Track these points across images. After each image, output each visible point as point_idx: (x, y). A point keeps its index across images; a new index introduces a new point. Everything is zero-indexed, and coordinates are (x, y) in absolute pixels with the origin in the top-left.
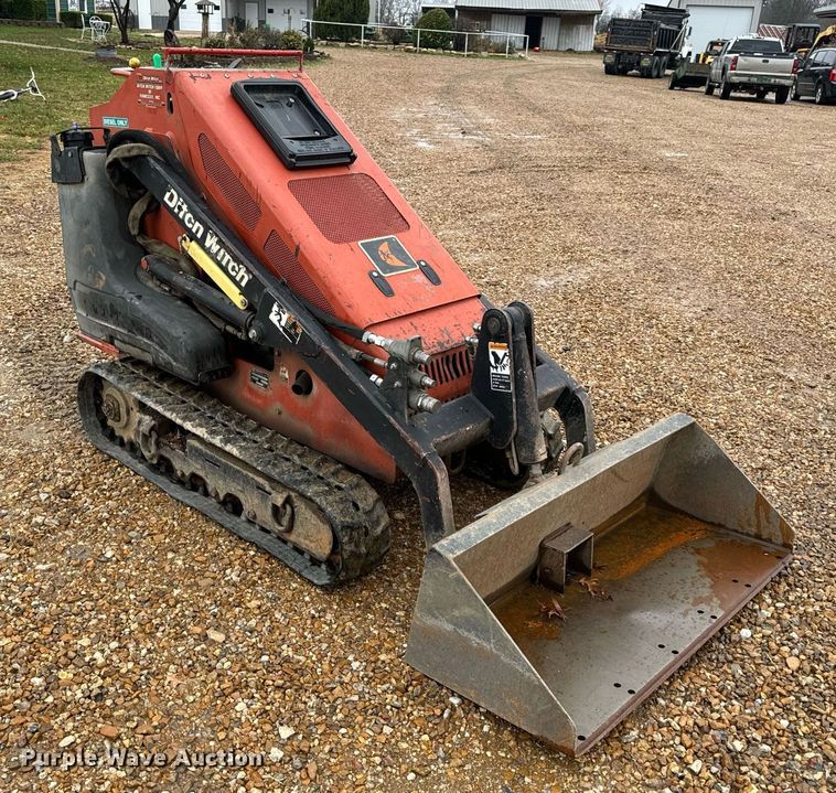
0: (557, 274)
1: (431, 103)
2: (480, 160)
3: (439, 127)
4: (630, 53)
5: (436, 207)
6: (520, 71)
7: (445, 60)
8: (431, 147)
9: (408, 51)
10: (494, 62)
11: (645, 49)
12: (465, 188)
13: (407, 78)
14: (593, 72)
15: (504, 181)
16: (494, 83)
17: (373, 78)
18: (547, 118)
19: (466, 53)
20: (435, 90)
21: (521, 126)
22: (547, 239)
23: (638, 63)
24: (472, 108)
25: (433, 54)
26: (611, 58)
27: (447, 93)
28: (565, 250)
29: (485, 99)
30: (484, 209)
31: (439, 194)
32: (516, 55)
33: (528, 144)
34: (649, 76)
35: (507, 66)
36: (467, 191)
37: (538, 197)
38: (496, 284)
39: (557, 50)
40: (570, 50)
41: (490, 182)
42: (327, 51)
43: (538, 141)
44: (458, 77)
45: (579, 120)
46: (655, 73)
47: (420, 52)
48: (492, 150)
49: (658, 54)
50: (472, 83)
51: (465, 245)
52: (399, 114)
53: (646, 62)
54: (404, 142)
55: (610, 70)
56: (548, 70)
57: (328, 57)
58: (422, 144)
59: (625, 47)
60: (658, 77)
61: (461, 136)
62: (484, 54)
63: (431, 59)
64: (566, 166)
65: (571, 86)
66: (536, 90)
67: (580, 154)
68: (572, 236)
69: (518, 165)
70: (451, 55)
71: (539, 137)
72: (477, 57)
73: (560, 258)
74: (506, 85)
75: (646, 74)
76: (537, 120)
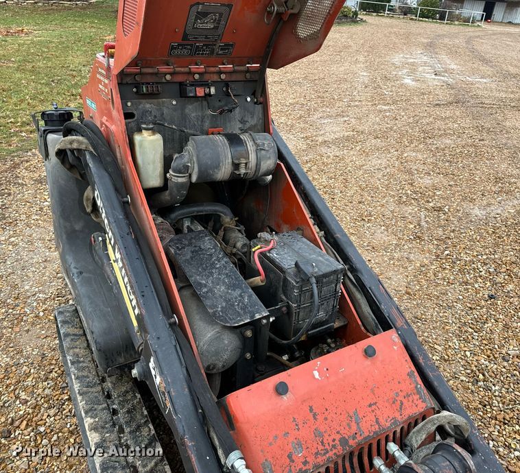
0: (489, 205)
1: (419, 52)
2: (444, 96)
3: (421, 69)
5: (407, 131)
6: (477, 34)
7: (433, 25)
8: (414, 83)
9: (412, 19)
10: (461, 27)
12: (430, 117)
13: (407, 36)
15: (458, 113)
16: (460, 41)
17: (388, 34)
18: (491, 67)
19: (446, 22)
20: (423, 43)
21: (474, 72)
22: (484, 168)
24: (444, 57)
25: (426, 21)
27: (430, 47)
28: (498, 180)
29: (453, 52)
30: (440, 136)
31: (411, 120)
32: (476, 24)
33: (477, 85)
35: (469, 31)
36: (431, 120)
37: (480, 129)
38: (440, 209)
39: (501, 22)
40: (510, 22)
41: (448, 113)
42: (364, 18)
43: (484, 84)
44: (439, 36)
45: (512, 70)
47: (418, 20)
48: (452, 88)
50: (446, 40)
51: (422, 167)
52: (397, 59)
54: (397, 78)
56: (494, 34)
57: (365, 21)
58: (408, 81)
61: (434, 76)
62: (456, 23)
63: (424, 24)
64: (502, 105)
65: (508, 45)
66: (484, 47)
67: (512, 96)
68: (503, 166)
69: (468, 102)
70: (436, 22)
71: (485, 80)
72: (452, 24)
73: (493, 188)
74: (468, 42)
76: (484, 68)
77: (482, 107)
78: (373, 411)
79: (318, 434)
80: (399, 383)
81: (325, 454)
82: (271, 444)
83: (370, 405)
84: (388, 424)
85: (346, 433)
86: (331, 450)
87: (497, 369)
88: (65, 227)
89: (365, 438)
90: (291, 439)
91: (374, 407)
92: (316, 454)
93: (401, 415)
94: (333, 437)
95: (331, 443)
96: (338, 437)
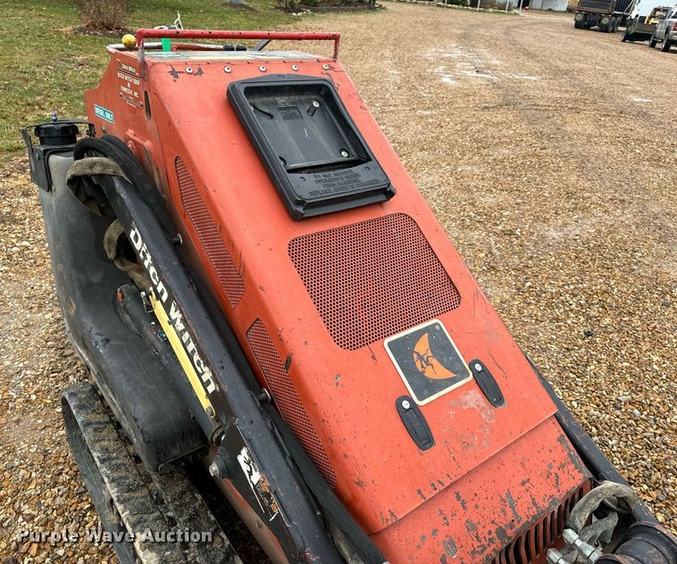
0: (565, 225)
1: (454, 45)
2: (491, 97)
3: (459, 65)
4: (594, 14)
5: (456, 141)
6: (515, 23)
7: (464, 13)
8: (454, 82)
9: (439, 6)
10: (497, 16)
11: (605, 11)
12: (480, 122)
13: (437, 26)
14: (566, 26)
15: (511, 118)
16: (497, 32)
17: (413, 24)
18: (538, 62)
19: (478, 9)
20: (457, 35)
21: (520, 69)
22: (550, 184)
23: (600, 21)
24: (483, 51)
25: (455, 8)
26: (580, 17)
27: (465, 39)
28: (569, 195)
29: (492, 45)
30: (496, 145)
31: (459, 127)
32: (512, 12)
33: (526, 84)
34: (606, 31)
35: (506, 20)
36: (481, 126)
37: (540, 135)
38: (511, 233)
39: (541, 10)
40: (550, 10)
41: (500, 118)
42: (384, 4)
43: (532, 81)
44: (473, 26)
45: (563, 66)
46: (611, 29)
47: (447, 7)
48: (499, 88)
49: (615, 15)
50: (482, 31)
51: (481, 184)
52: (430, 53)
53: (605, 21)
54: (433, 77)
55: (578, 26)
56: (534, 24)
57: (384, 8)
58: (446, 80)
59: (591, 10)
60: (613, 32)
61: (475, 74)
62: (491, 10)
63: (454, 12)
64: (559, 107)
65: (552, 37)
66: (526, 38)
67: (567, 96)
68: (573, 178)
69: (520, 103)
70: (468, 10)
71: (534, 78)
72: (484, 12)
73: (566, 204)
74: (506, 33)
75: (604, 29)
76: (531, 63)
77: (536, 110)
78: (527, 490)
79: (471, 527)
80: (550, 451)
81: (482, 551)
82: (419, 547)
83: (523, 484)
84: (547, 505)
85: (503, 521)
86: (489, 545)
87: (610, 419)
88: (79, 280)
89: (524, 525)
90: (441, 537)
91: (527, 485)
92: (473, 552)
93: (559, 491)
94: (488, 528)
95: (488, 537)
96: (493, 528)
